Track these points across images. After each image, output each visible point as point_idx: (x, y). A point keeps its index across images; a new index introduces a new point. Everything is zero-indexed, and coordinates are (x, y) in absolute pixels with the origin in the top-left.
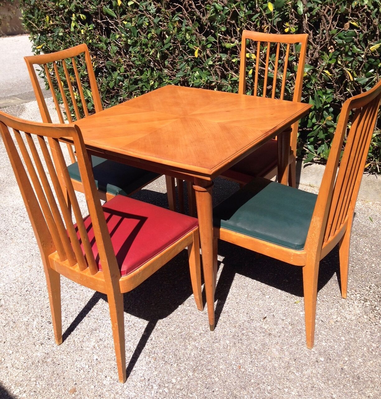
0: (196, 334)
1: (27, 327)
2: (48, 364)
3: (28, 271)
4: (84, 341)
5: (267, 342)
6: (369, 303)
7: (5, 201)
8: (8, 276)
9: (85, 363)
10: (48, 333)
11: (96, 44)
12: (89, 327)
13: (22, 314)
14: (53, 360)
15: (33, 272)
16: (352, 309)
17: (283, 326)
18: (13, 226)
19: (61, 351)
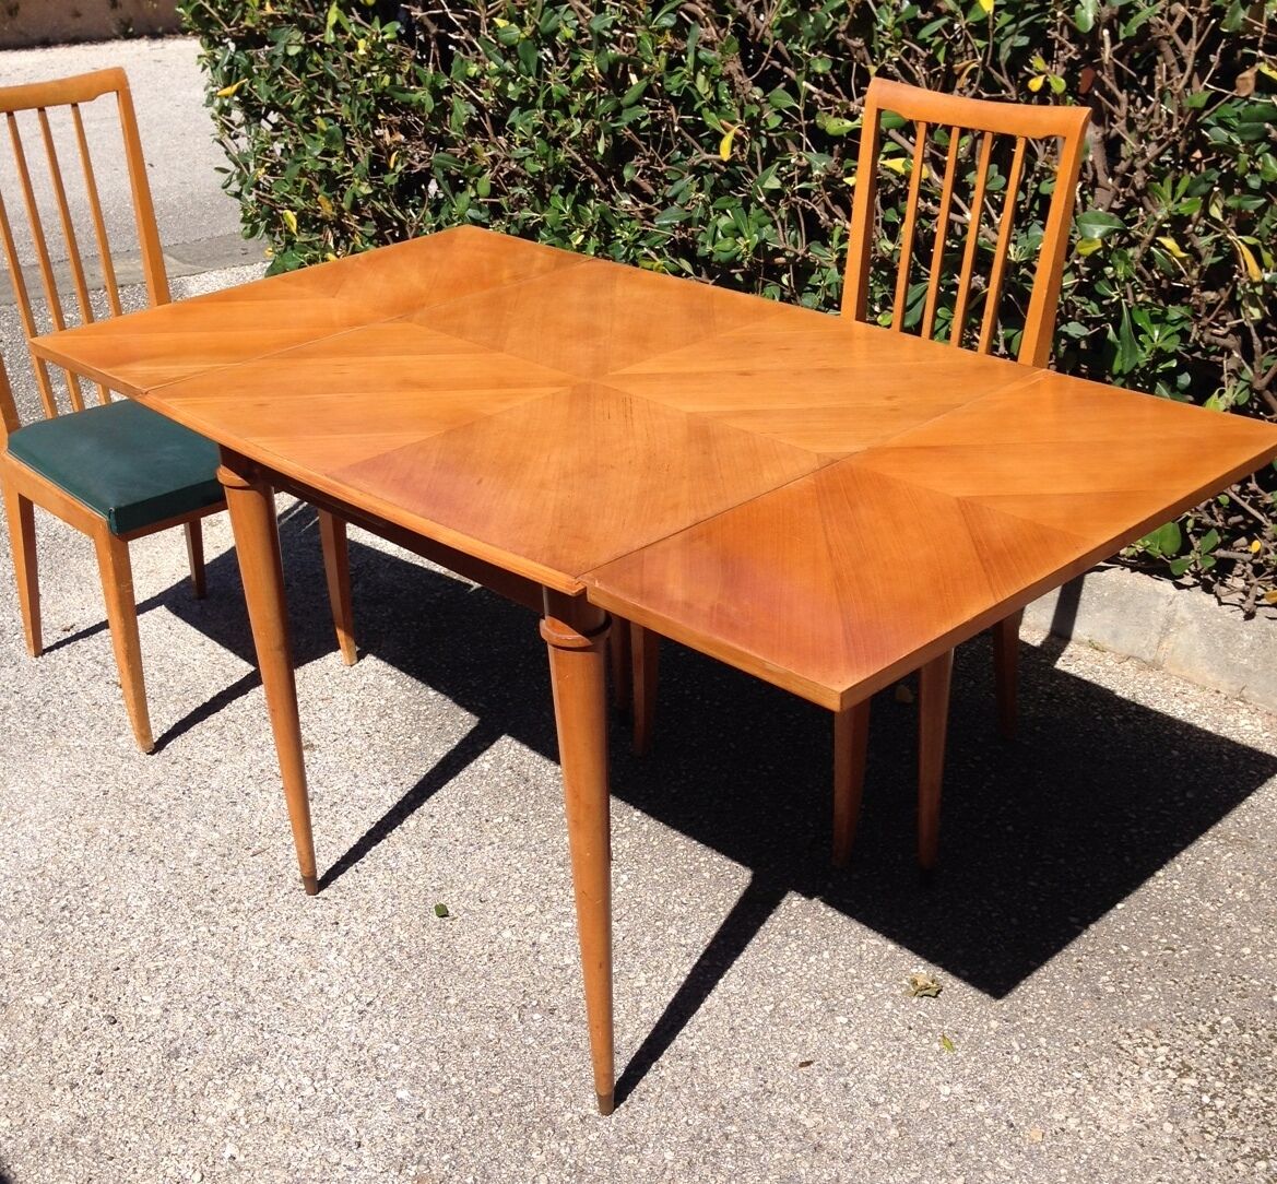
0: (569, 1115)
1: (41, 1026)
2: (80, 1153)
3: (81, 846)
4: (206, 1093)
5: (803, 1171)
6: (1194, 1082)
7: (58, 607)
8: (16, 855)
9: (191, 1166)
10: (99, 1054)
11: (405, 91)
12: (229, 1050)
13: (34, 982)
14: (96, 1141)
15: (95, 848)
16: (1129, 1095)
17: (871, 1125)
18: (64, 690)
19: (126, 1116)
